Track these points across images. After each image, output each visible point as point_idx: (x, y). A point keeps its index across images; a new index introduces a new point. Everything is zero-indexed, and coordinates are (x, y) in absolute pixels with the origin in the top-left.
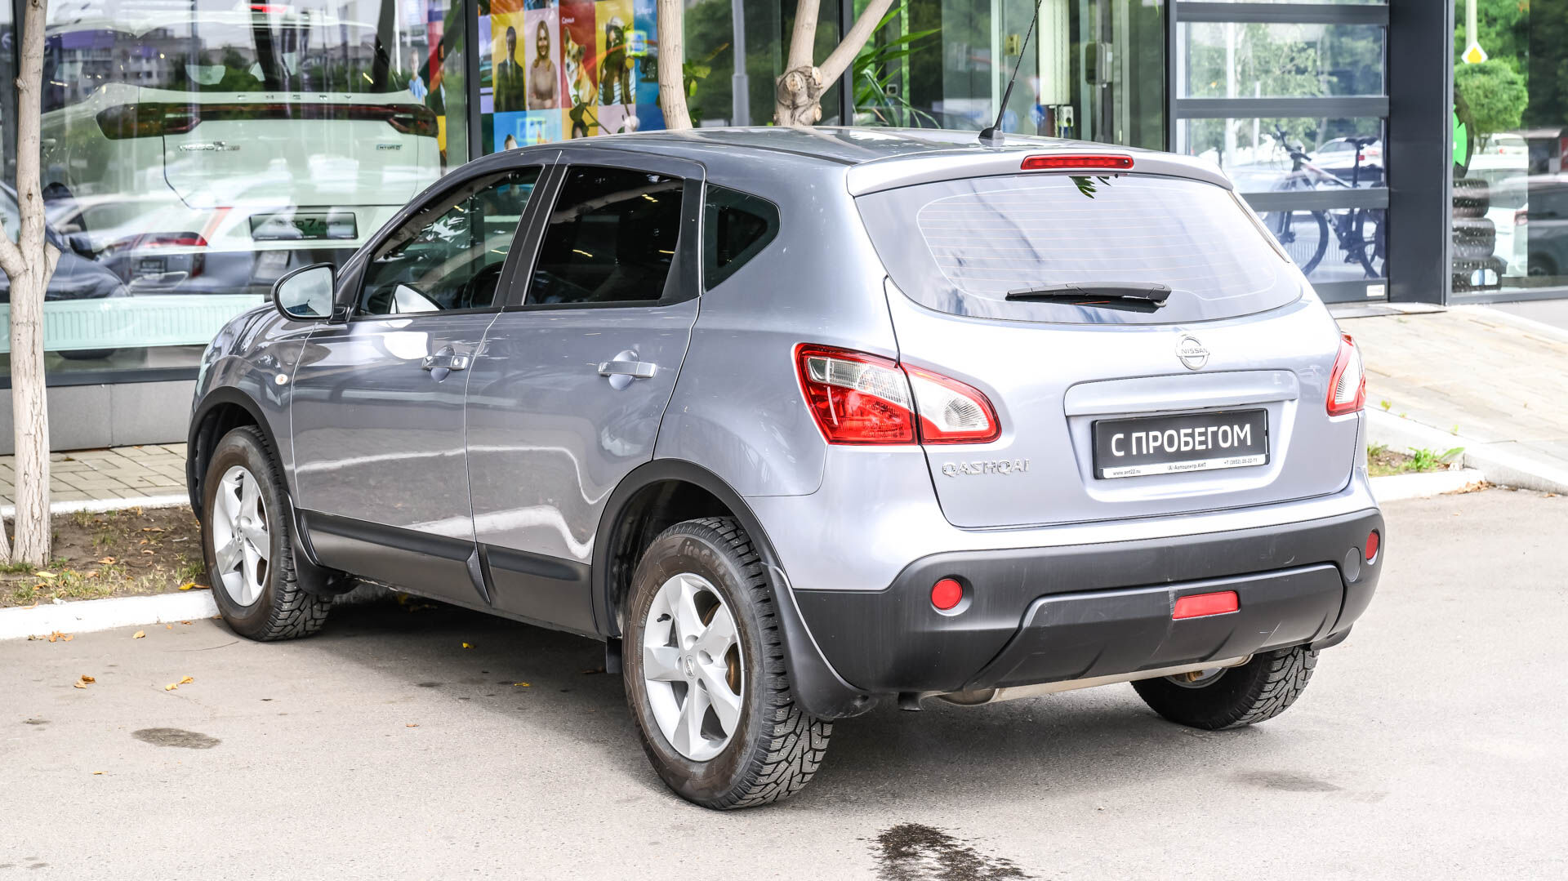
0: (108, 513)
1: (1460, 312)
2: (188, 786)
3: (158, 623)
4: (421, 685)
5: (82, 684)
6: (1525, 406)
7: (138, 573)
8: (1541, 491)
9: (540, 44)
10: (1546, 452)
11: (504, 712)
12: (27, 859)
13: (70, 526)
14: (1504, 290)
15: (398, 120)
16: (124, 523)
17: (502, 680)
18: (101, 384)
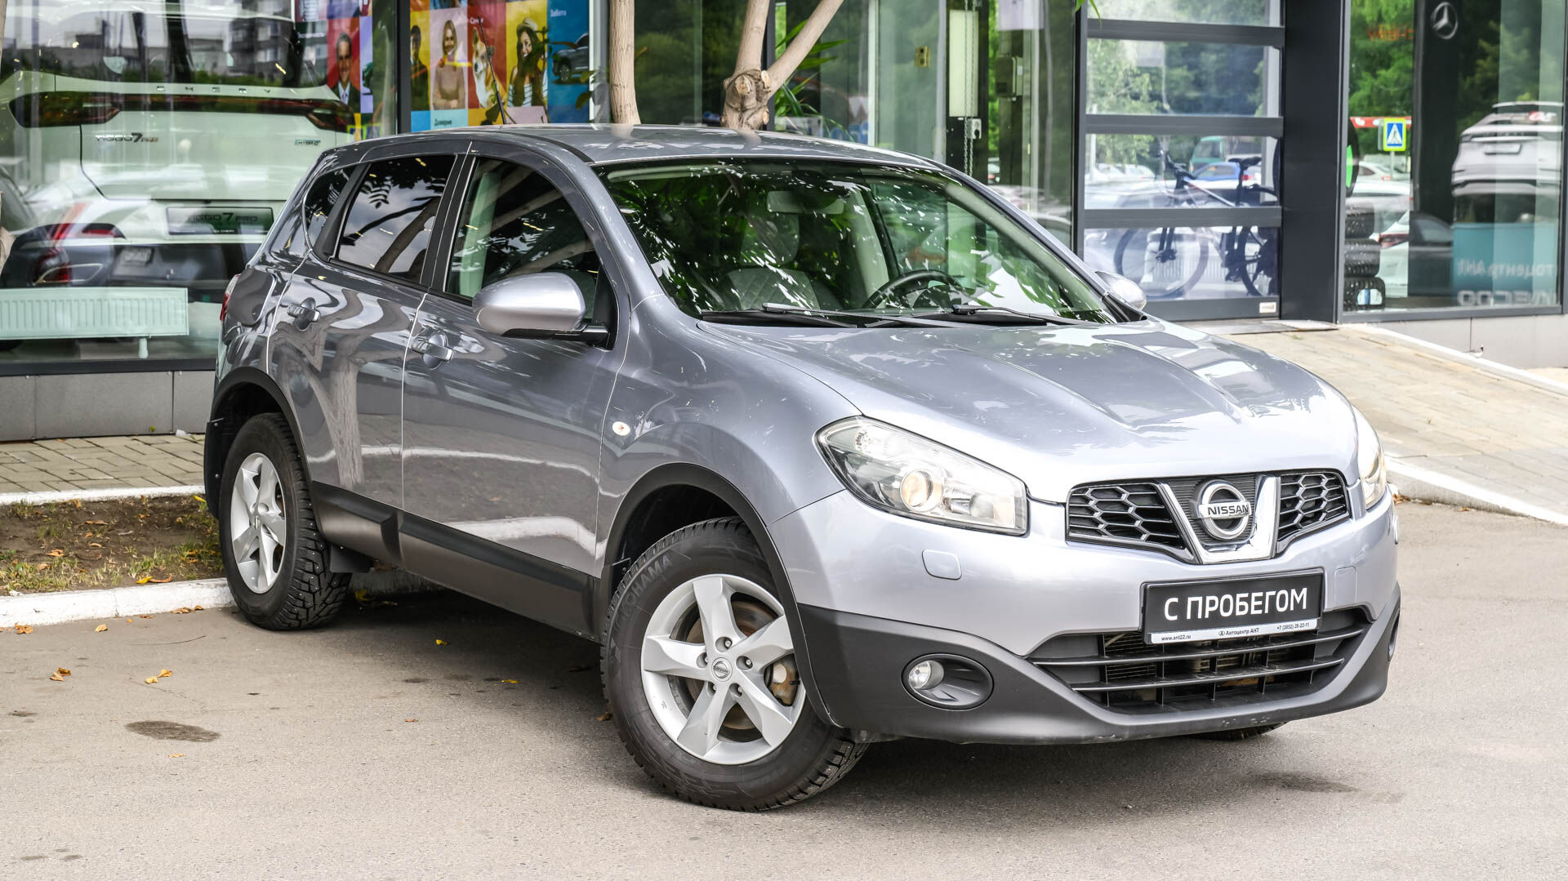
0: (46, 505)
1: (1351, 329)
2: (200, 779)
3: (117, 616)
4: (407, 681)
5: (59, 676)
6: (1429, 422)
7: (89, 566)
8: (1455, 505)
9: (447, 43)
10: (1457, 467)
11: (499, 708)
12: (58, 851)
13: (10, 518)
14: (1388, 310)
15: (316, 115)
16: (65, 515)
17: (488, 677)
18: (25, 375)
